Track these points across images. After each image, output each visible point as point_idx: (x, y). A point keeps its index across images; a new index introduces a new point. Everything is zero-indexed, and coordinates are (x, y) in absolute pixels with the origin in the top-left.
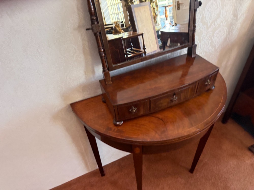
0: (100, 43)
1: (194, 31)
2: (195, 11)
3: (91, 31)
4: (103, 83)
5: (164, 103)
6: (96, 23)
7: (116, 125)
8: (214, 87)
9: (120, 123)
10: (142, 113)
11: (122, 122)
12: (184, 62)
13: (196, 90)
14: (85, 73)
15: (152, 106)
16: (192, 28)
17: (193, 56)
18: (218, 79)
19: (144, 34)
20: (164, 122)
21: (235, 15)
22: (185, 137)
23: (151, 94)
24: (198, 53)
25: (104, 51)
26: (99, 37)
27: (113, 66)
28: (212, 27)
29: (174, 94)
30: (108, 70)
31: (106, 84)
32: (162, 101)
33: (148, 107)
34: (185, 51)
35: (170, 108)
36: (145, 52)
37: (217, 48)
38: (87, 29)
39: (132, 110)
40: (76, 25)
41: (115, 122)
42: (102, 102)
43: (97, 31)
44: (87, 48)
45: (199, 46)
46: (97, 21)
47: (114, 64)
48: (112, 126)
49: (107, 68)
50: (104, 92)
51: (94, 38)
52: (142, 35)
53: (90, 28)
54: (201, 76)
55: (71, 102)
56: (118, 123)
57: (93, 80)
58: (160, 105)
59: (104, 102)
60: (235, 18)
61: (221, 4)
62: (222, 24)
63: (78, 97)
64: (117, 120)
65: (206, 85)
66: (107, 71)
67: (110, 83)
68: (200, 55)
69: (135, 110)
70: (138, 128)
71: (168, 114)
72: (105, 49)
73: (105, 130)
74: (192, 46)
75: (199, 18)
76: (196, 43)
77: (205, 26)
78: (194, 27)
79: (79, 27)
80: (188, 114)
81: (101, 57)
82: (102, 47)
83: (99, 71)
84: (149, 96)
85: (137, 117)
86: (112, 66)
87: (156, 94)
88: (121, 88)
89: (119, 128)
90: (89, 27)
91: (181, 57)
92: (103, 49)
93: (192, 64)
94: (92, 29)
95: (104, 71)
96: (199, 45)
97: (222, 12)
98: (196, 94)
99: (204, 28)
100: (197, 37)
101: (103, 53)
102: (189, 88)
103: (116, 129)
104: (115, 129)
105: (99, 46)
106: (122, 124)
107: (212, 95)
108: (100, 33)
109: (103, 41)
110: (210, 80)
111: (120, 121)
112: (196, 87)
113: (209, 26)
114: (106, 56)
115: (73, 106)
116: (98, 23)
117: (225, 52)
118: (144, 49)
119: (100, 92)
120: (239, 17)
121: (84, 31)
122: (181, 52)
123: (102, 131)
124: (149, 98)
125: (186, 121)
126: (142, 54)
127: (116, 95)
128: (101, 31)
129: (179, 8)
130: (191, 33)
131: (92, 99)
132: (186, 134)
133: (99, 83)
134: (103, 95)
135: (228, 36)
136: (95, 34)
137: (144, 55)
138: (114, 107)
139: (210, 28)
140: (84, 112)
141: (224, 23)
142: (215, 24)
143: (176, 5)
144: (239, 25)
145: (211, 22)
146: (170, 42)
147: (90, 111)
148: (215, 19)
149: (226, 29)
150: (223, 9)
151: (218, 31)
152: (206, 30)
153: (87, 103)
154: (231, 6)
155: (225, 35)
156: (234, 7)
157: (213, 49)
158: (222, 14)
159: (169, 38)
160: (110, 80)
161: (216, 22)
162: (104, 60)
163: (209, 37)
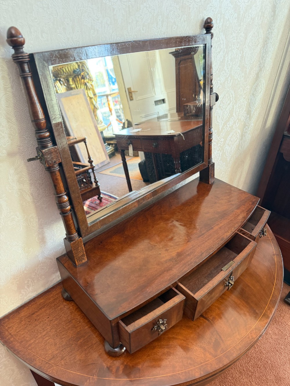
0: (61, 185)
1: (210, 141)
2: (211, 109)
6: (50, 145)
17: (211, 182)
20: (210, 321)
21: (249, 112)
25: (70, 200)
26: (57, 174)
27: (90, 225)
36: (92, 168)
37: (228, 161)
38: (30, 160)
41: (109, 349)
43: (55, 162)
48: (108, 362)
51: (48, 174)
52: (84, 140)
53: (37, 157)
56: (116, 350)
59: (69, 299)
60: (248, 116)
61: (234, 96)
62: (234, 125)
67: (83, 261)
72: (73, 196)
74: (209, 166)
79: (11, 155)
81: (63, 213)
82: (66, 192)
89: (128, 362)
90: (34, 155)
92: (67, 195)
95: (69, 239)
97: (235, 107)
101: (68, 203)
105: (58, 192)
108: (60, 165)
111: (121, 346)
116: (55, 144)
120: (252, 113)
121: (20, 163)
128: (63, 161)
129: (131, 99)
135: (241, 143)
136: (49, 169)
137: (90, 171)
138: (112, 322)
139: (221, 134)
140: (32, 341)
141: (237, 123)
142: (227, 127)
143: (126, 93)
144: (252, 125)
145: (222, 125)
146: (133, 150)
147: (45, 333)
148: (227, 119)
149: (239, 133)
150: (236, 104)
151: (230, 136)
152: (217, 136)
153: (34, 314)
154: (244, 98)
155: (238, 140)
156: (247, 100)
157: (224, 163)
158: (235, 111)
159: (131, 145)
160: (84, 254)
161: (228, 123)
162: (70, 217)
163: (220, 146)
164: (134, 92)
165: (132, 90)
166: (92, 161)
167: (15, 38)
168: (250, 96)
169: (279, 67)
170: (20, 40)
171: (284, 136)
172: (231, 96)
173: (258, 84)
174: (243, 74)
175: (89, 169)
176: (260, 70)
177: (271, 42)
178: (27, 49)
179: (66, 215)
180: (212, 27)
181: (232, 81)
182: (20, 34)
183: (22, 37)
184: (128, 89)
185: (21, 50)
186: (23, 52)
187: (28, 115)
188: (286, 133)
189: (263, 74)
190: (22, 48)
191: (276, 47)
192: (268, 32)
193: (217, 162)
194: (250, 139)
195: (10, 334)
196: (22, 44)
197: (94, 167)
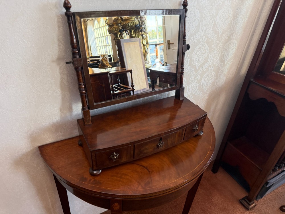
0: (81, 78)
1: (182, 73)
2: (183, 53)
3: (72, 64)
4: (81, 123)
5: (150, 149)
6: (78, 57)
7: (93, 175)
8: (202, 133)
9: (98, 173)
10: (124, 160)
11: (100, 171)
12: (171, 104)
13: (183, 135)
14: (61, 110)
15: (136, 151)
16: (180, 70)
17: (181, 99)
18: (206, 123)
19: (132, 71)
20: (150, 172)
21: (222, 61)
22: (171, 190)
23: (135, 138)
24: (186, 95)
25: (85, 87)
26: (80, 72)
27: (95, 104)
28: (200, 71)
29: (161, 139)
30: (89, 108)
31: (84, 125)
32: (147, 147)
33: (132, 152)
34: (173, 93)
35: (156, 154)
36: (133, 90)
37: (205, 92)
38: (67, 63)
39: (113, 157)
40: (55, 57)
41: (91, 171)
42: (77, 145)
43: (79, 66)
44: (66, 83)
45: (188, 89)
46: (79, 55)
47: (95, 102)
48: (87, 176)
49: (87, 106)
50: (82, 133)
51: (75, 72)
53: (70, 62)
54: (188, 120)
55: (40, 145)
56: (95, 172)
57: (69, 118)
58: (145, 151)
59: (81, 145)
60: (222, 64)
61: (208, 49)
62: (209, 68)
63: (49, 139)
64: (95, 168)
65: (194, 130)
66: (87, 109)
67: (89, 123)
68: (188, 98)
69: (116, 156)
70: (118, 179)
71: (154, 162)
72: (87, 86)
73: (78, 180)
74: (180, 88)
75: (187, 61)
76: (184, 86)
77: (193, 69)
78: (183, 69)
79: (59, 59)
80: (175, 162)
81: (81, 94)
82: (83, 82)
83: (78, 109)
84: (134, 141)
85: (118, 165)
86: (93, 104)
87: (141, 138)
88: (102, 130)
89: (97, 178)
90: (70, 60)
91: (169, 98)
92: (84, 85)
93: (180, 107)
94: (73, 63)
95: (83, 109)
96: (188, 87)
97: (209, 56)
98: (184, 140)
99: (193, 71)
100: (185, 80)
101: (84, 89)
102: (176, 133)
103: (93, 180)
104: (90, 180)
105: (79, 82)
106: (101, 173)
107: (200, 142)
108: (82, 68)
109: (85, 77)
110: (198, 125)
111: (98, 170)
112: (184, 132)
113: (197, 69)
114: (87, 93)
115: (42, 149)
116: (80, 57)
117: (214, 96)
118: (133, 86)
119: (76, 133)
120: (226, 62)
121: (63, 64)
122: (169, 94)
123: (75, 181)
124: (133, 143)
125: (173, 171)
126: (130, 91)
127: (96, 137)
128: (83, 66)
129: (169, 48)
130: (179, 75)
131: (66, 142)
132: (172, 186)
133: (76, 122)
134: (80, 136)
135: (216, 81)
136: (76, 69)
137: (132, 92)
138: (91, 152)
139: (198, 72)
140: (55, 158)
141: (212, 67)
142: (203, 68)
143: (166, 44)
144: (226, 70)
145: (199, 66)
146: (159, 81)
147: (62, 156)
148: (203, 63)
149: (214, 74)
150: (211, 54)
151: (206, 74)
152: (194, 73)
153: (60, 146)
154: (218, 51)
155: (213, 79)
156: (221, 53)
157: (202, 92)
158: (210, 59)
159: (159, 78)
160: (90, 119)
161: (204, 66)
162: (85, 97)
163: (197, 80)
164: (171, 43)
165: (171, 42)
166: (134, 86)
167: (67, 5)
168: (223, 50)
169: (250, 34)
170: (69, 6)
171: (250, 82)
172: (206, 48)
173: (230, 43)
174: (216, 35)
175: (131, 90)
176: (232, 34)
177: (241, 17)
178: (72, 10)
179: (83, 95)
180: (187, 5)
181: (206, 39)
182: (69, 3)
183: (70, 4)
184: (168, 41)
185: (69, 11)
186: (70, 11)
187: (69, 40)
188: (252, 80)
189: (235, 37)
190: (70, 10)
191: (246, 21)
192: (237, 10)
193: (196, 90)
194: (225, 80)
195: (46, 152)
196: (70, 8)
197: (135, 90)
